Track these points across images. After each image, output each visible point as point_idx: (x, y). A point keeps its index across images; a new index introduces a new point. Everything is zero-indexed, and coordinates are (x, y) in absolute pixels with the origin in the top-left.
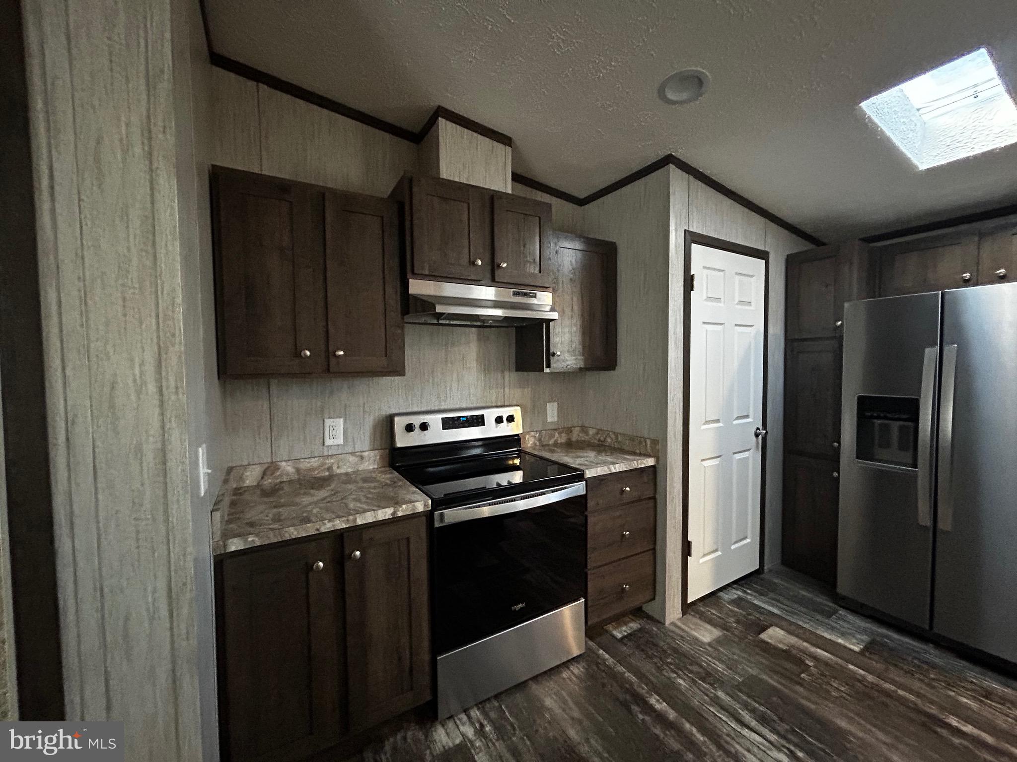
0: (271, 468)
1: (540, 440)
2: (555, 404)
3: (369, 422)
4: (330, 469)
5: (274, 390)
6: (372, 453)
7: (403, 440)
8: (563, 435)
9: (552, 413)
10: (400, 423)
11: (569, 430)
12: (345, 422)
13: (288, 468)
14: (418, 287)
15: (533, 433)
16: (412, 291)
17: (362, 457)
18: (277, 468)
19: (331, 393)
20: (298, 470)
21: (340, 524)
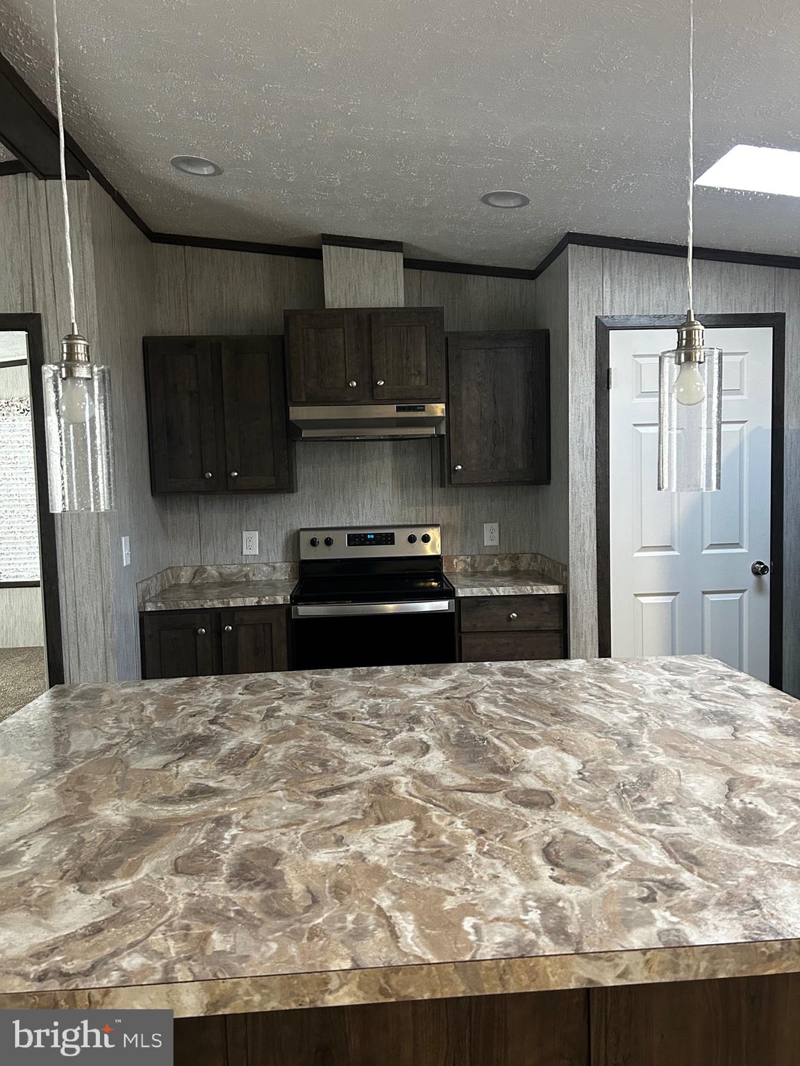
0: (199, 571)
1: (472, 566)
2: (496, 526)
3: (281, 537)
4: (246, 576)
5: (202, 506)
6: (284, 565)
7: (308, 554)
8: (506, 562)
9: (490, 536)
10: (305, 538)
11: (515, 558)
12: (260, 535)
13: (212, 571)
14: (298, 413)
15: (462, 557)
16: (292, 417)
17: (274, 568)
18: (205, 571)
19: (248, 509)
20: (220, 574)
21: (218, 604)
